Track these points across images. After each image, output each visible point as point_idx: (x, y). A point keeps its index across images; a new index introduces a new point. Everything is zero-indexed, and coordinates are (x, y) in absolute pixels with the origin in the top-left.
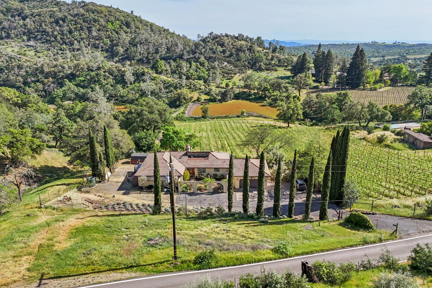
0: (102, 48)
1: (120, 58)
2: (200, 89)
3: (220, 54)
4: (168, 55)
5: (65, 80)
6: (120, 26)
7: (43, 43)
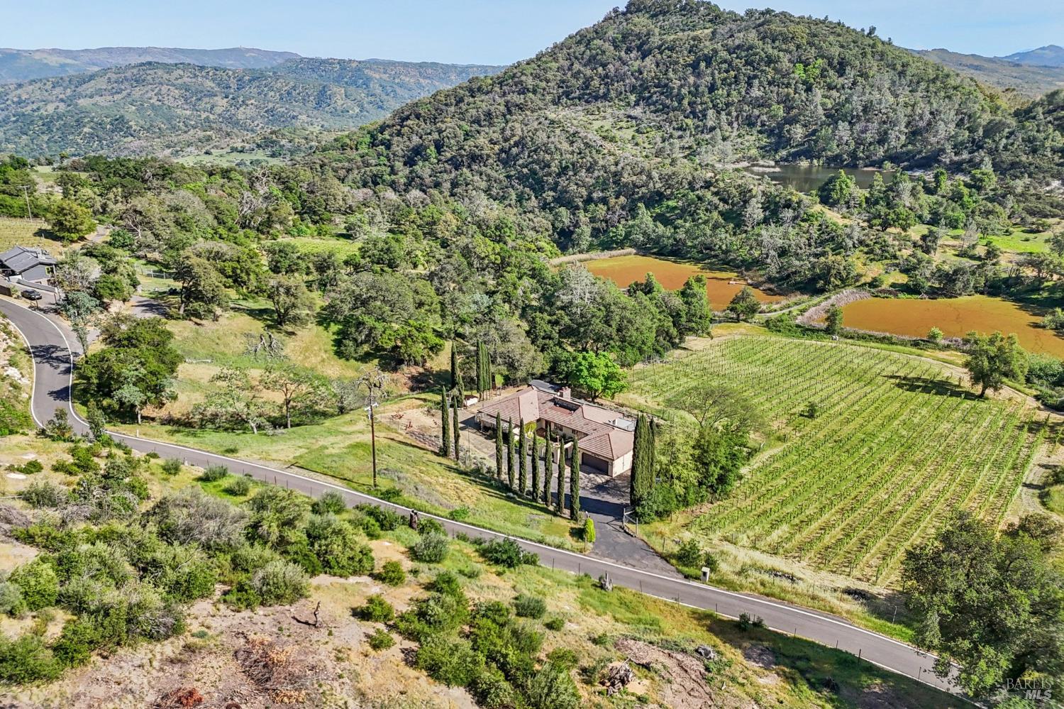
0: (763, 125)
1: (793, 150)
2: (895, 257)
3: (1049, 154)
4: (910, 147)
5: (639, 204)
6: (824, 70)
7: (655, 112)
